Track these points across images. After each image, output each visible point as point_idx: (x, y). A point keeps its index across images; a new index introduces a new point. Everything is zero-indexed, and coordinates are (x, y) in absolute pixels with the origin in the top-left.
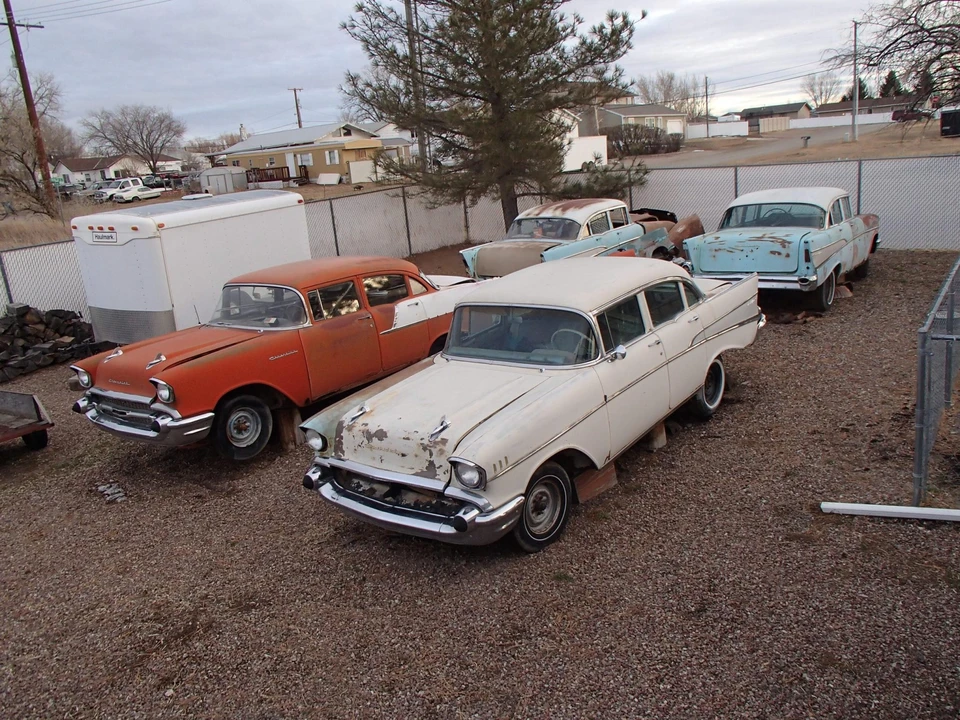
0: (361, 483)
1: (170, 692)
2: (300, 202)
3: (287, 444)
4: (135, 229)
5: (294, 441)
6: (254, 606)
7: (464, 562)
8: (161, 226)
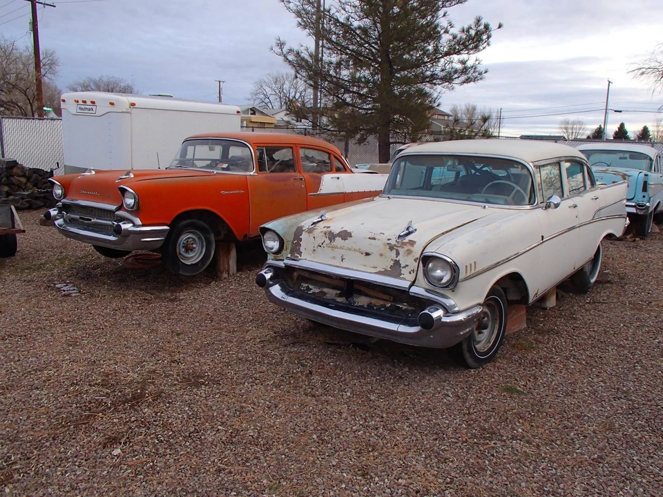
0: (311, 287)
1: (117, 452)
2: (238, 112)
3: (222, 273)
4: (112, 104)
5: (228, 271)
6: (203, 384)
7: (407, 369)
8: (133, 105)
